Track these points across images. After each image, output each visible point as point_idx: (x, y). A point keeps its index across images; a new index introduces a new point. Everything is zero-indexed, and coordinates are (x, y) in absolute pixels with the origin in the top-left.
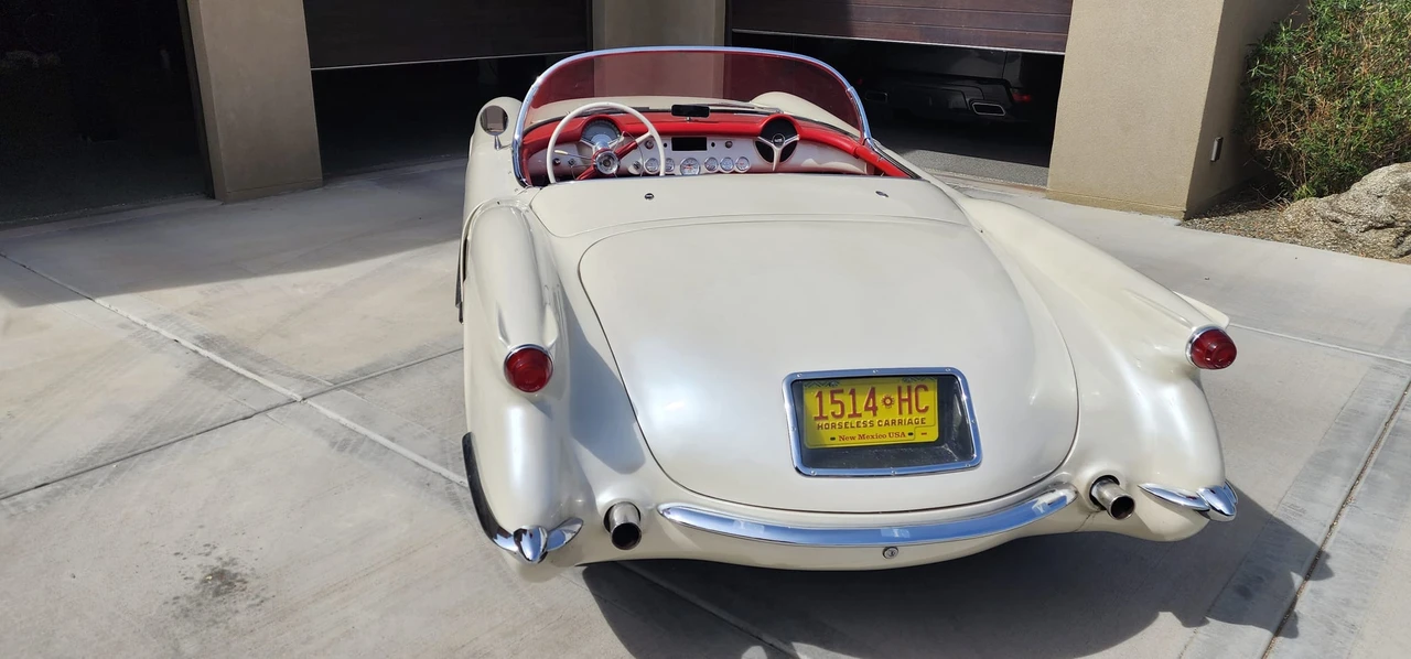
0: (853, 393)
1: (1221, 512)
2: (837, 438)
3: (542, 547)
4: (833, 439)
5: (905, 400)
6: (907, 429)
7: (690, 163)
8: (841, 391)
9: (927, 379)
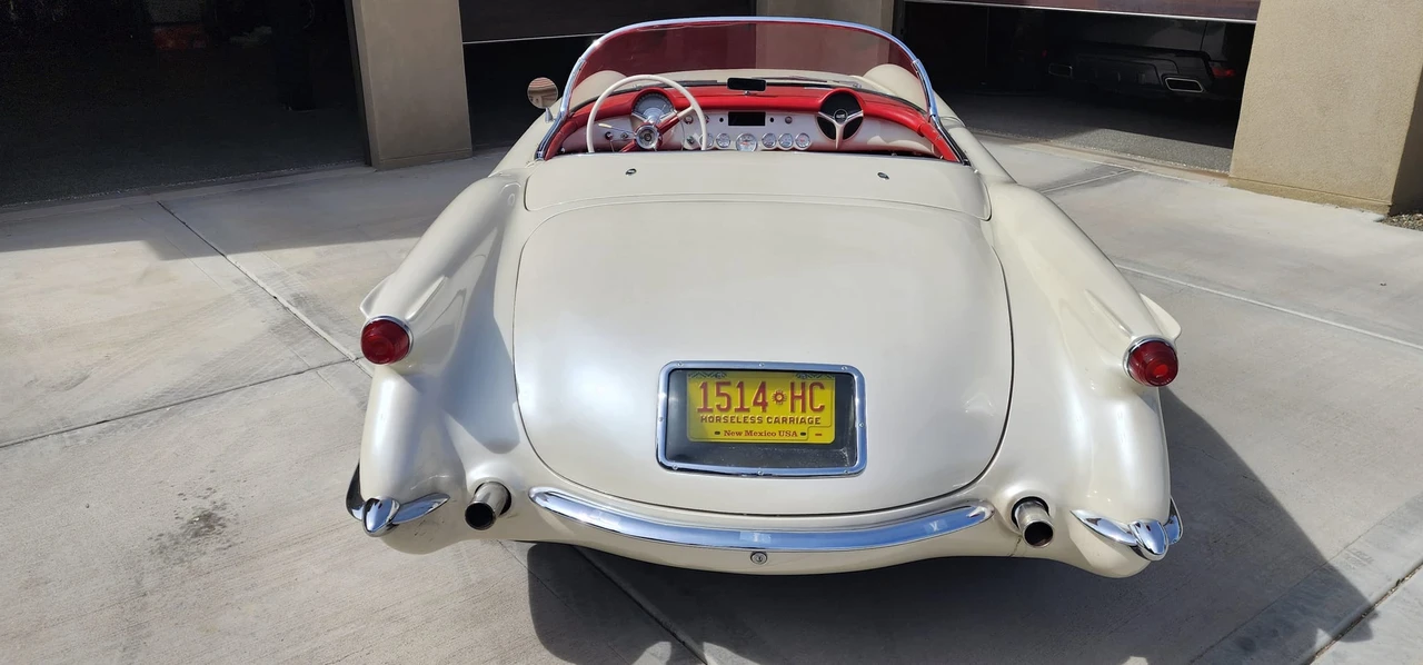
0: (741, 385)
1: (1150, 551)
2: (722, 433)
3: (389, 517)
4: (718, 433)
5: (799, 397)
6: (800, 428)
7: (748, 138)
8: (728, 384)
9: (824, 376)
